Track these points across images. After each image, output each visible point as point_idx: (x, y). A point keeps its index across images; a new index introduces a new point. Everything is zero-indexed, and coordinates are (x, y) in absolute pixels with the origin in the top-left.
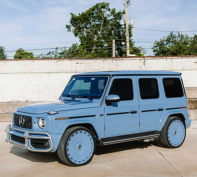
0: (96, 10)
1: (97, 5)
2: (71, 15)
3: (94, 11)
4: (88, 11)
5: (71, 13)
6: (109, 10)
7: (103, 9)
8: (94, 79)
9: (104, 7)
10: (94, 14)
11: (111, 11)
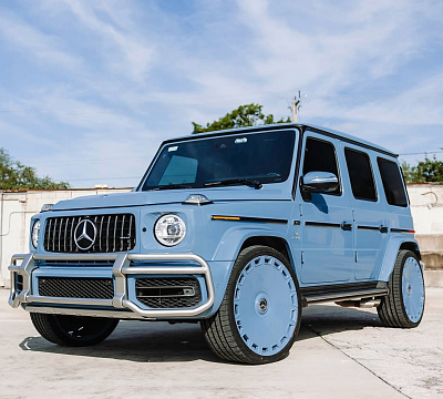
0: (238, 118)
1: (240, 109)
2: (193, 127)
3: (234, 118)
4: (224, 120)
5: (194, 124)
6: (262, 117)
7: (250, 117)
8: (245, 140)
9: (252, 112)
10: (234, 124)
11: (265, 118)
